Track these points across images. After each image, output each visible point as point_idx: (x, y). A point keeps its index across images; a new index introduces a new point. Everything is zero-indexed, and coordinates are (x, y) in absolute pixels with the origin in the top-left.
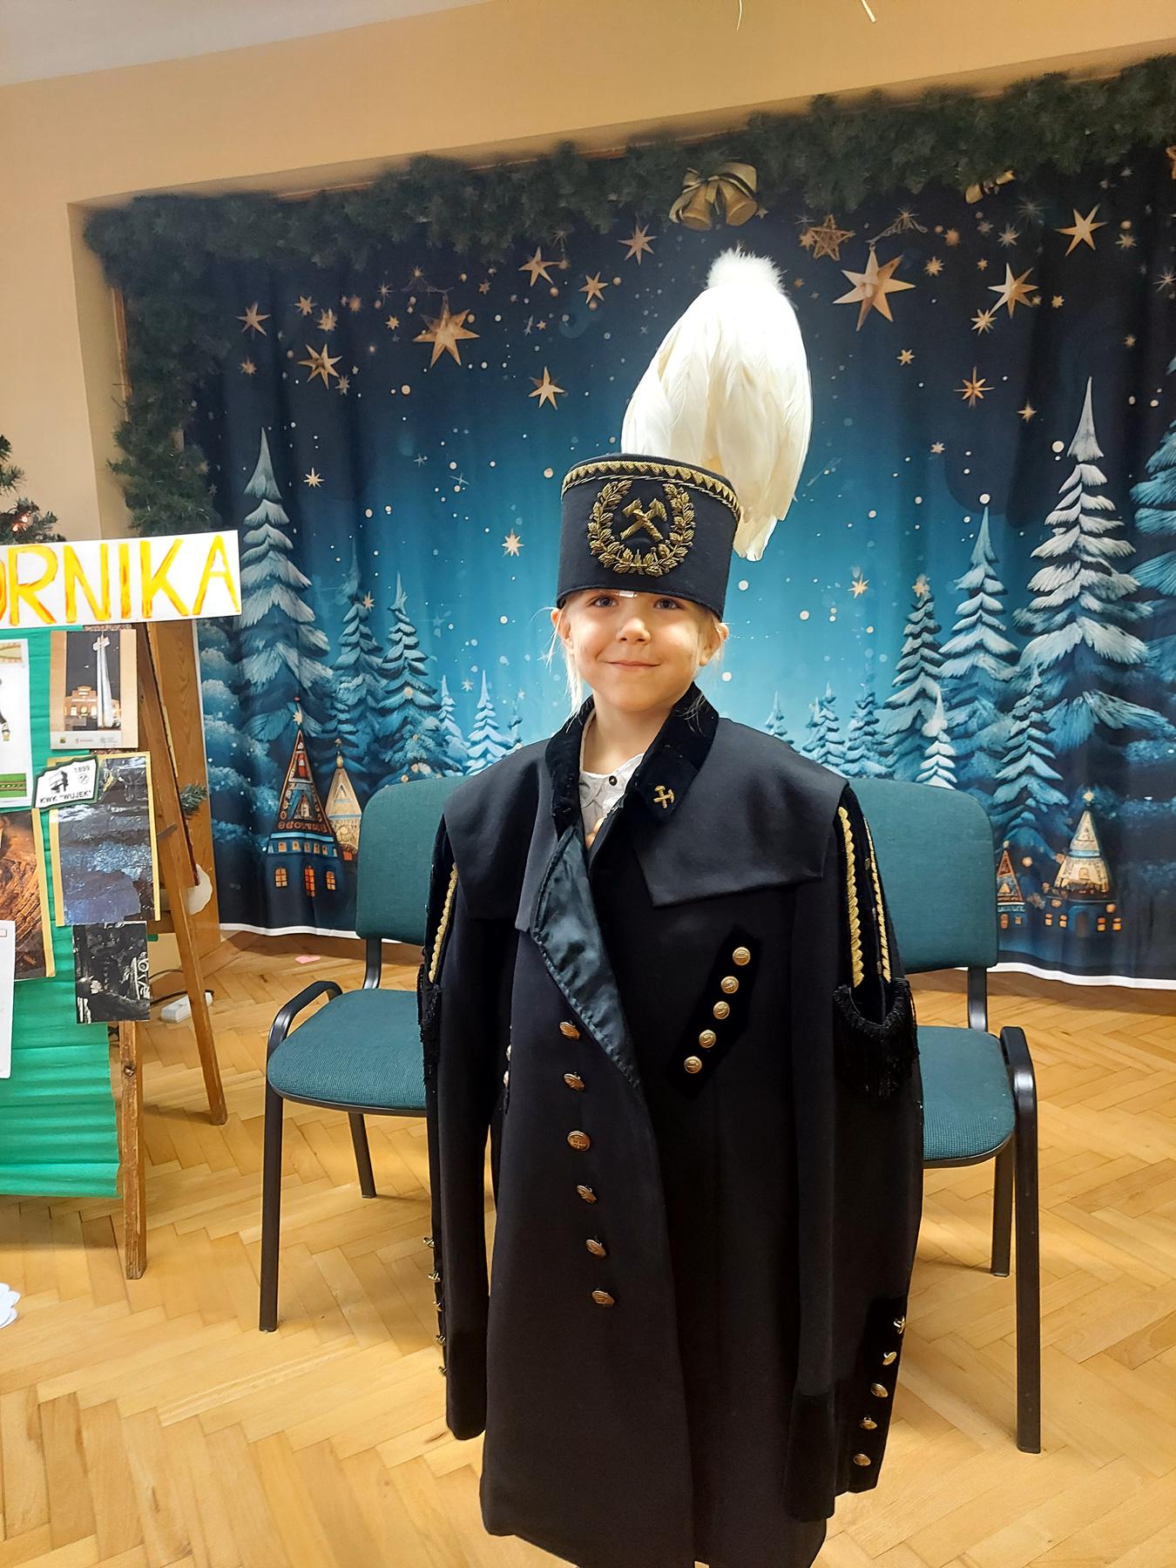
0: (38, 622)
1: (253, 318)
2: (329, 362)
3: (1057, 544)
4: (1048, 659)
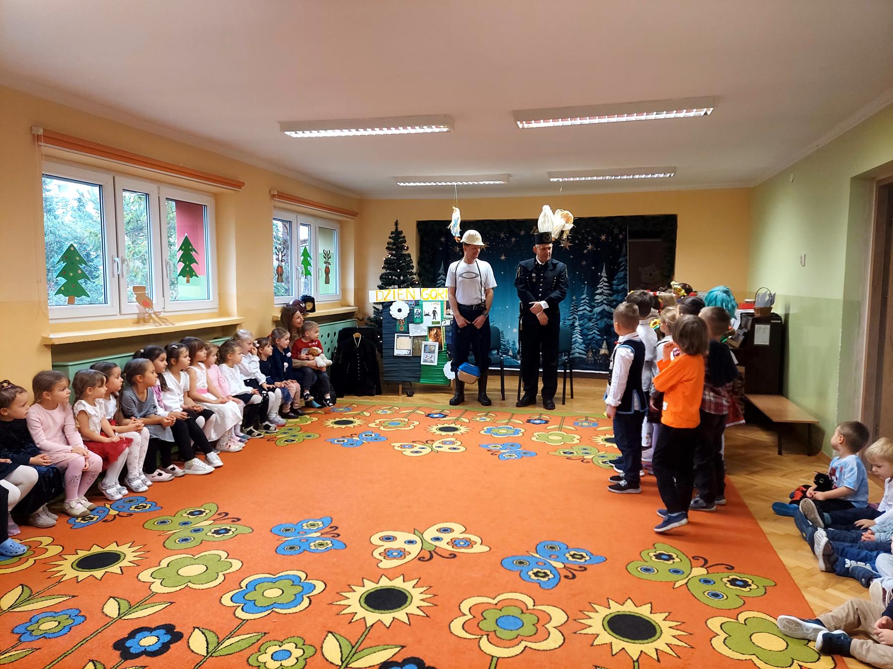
3: (599, 291)
4: (598, 312)
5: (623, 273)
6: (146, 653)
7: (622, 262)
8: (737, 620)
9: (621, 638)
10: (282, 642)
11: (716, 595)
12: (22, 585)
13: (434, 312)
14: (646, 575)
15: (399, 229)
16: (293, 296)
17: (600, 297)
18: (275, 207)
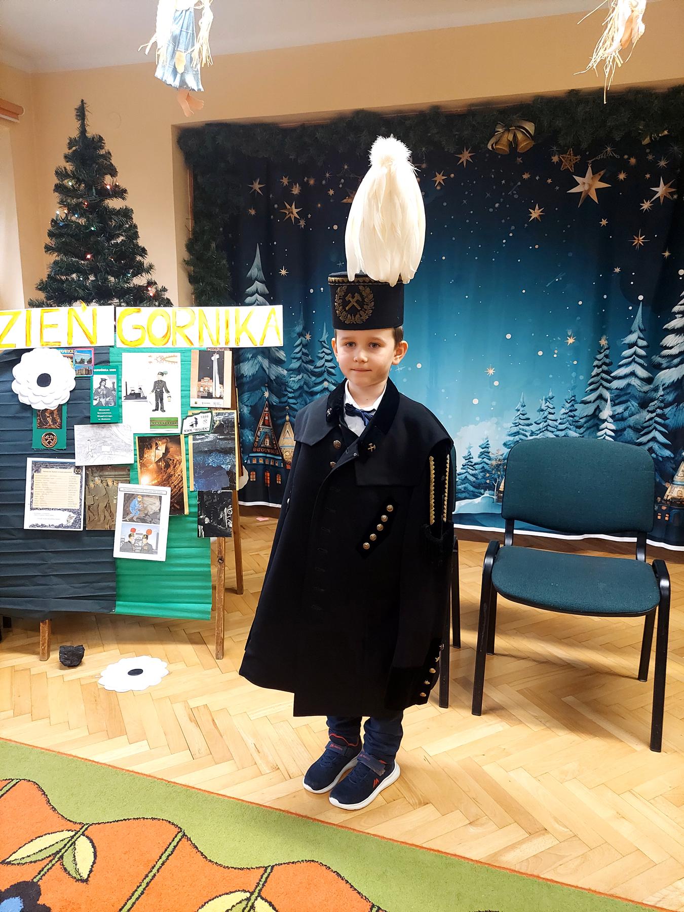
0: (185, 344)
1: (257, 186)
2: (295, 211)
3: (677, 323)
13: (160, 389)
15: (91, 132)
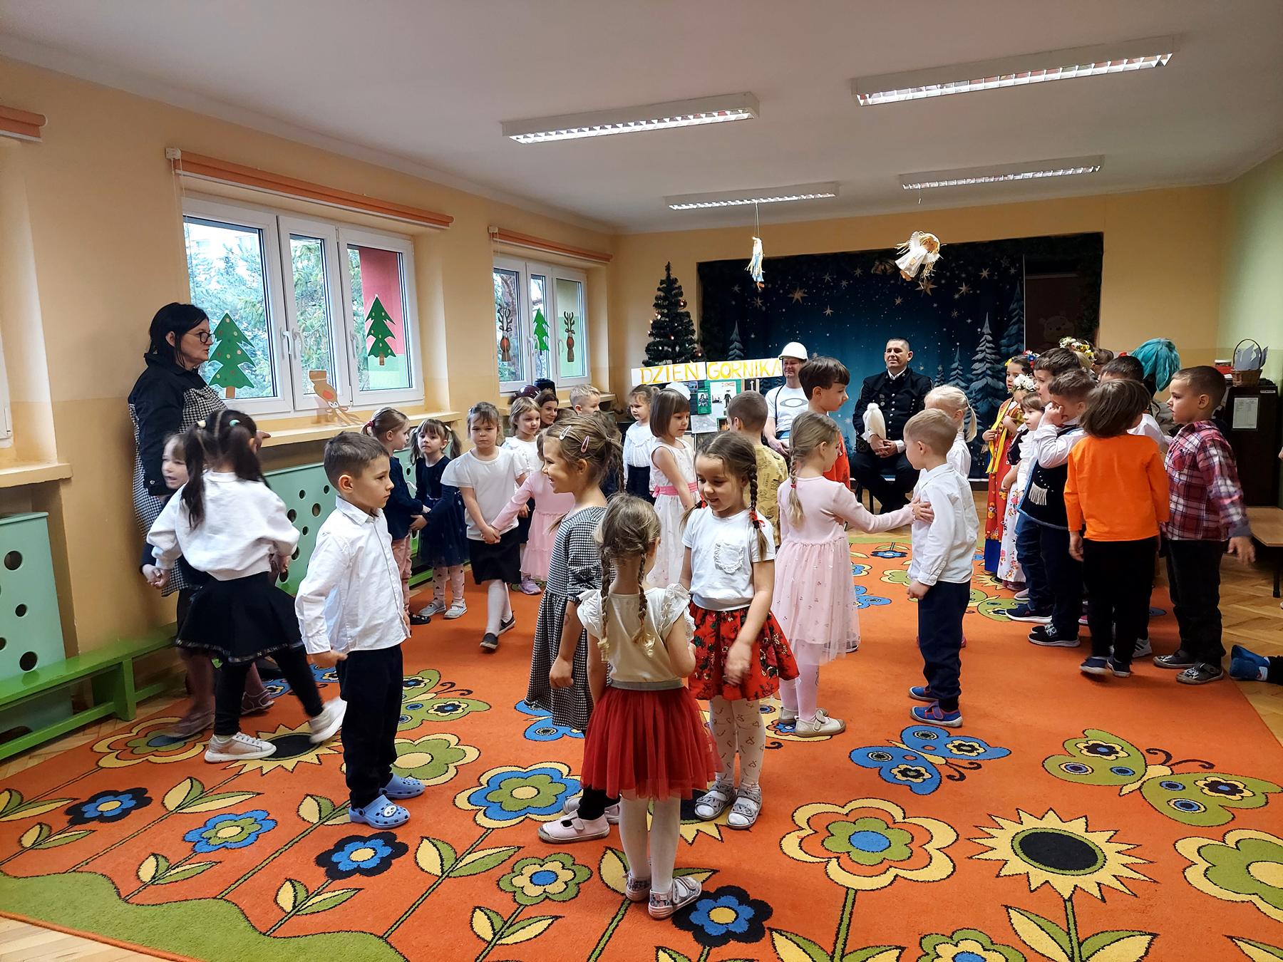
0: (738, 378)
1: (736, 289)
2: (759, 302)
3: (979, 356)
4: (977, 388)
5: (1016, 327)
6: (359, 870)
7: (1015, 310)
8: (1224, 842)
9: (1043, 867)
10: (543, 861)
11: (1188, 806)
12: (190, 778)
13: (727, 398)
14: (1074, 777)
15: (673, 276)
16: (525, 380)
17: (982, 365)
18: (496, 252)
